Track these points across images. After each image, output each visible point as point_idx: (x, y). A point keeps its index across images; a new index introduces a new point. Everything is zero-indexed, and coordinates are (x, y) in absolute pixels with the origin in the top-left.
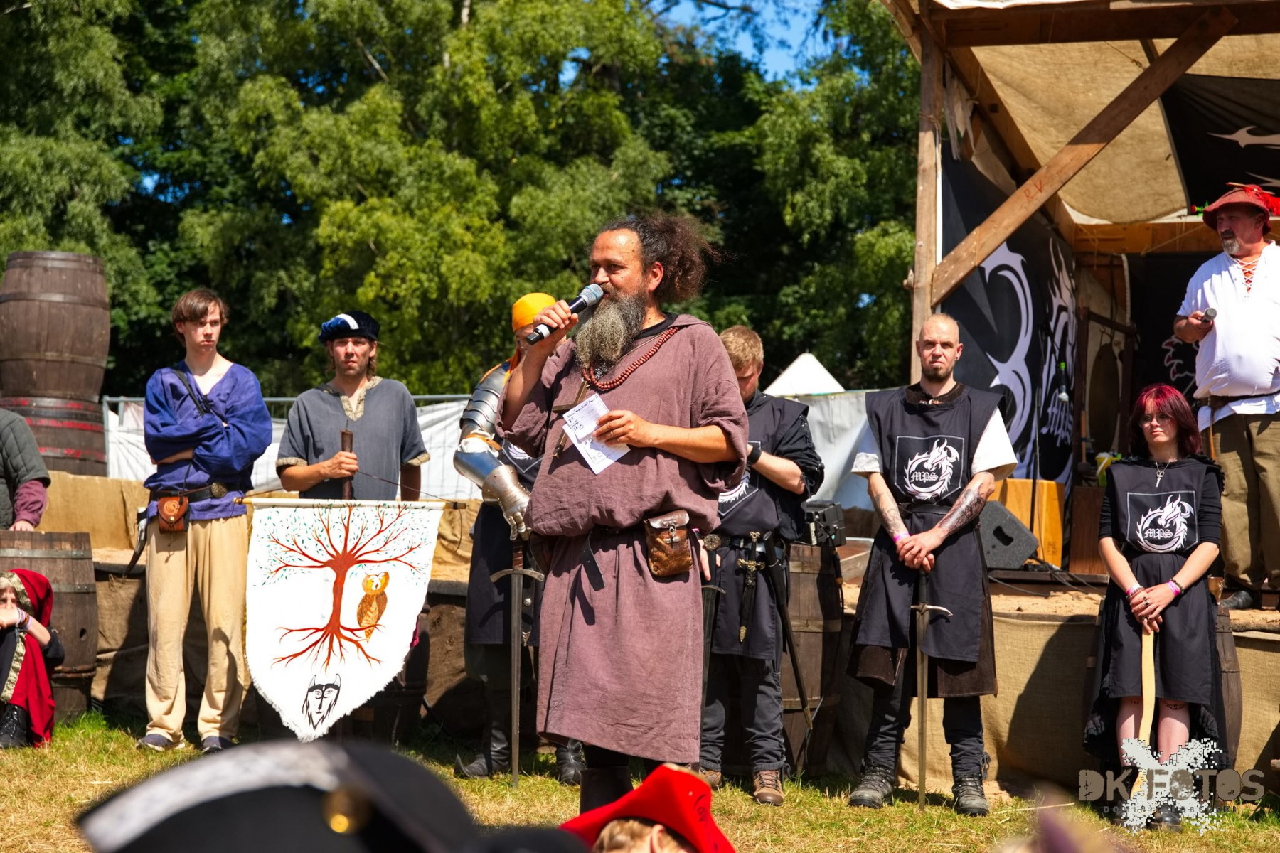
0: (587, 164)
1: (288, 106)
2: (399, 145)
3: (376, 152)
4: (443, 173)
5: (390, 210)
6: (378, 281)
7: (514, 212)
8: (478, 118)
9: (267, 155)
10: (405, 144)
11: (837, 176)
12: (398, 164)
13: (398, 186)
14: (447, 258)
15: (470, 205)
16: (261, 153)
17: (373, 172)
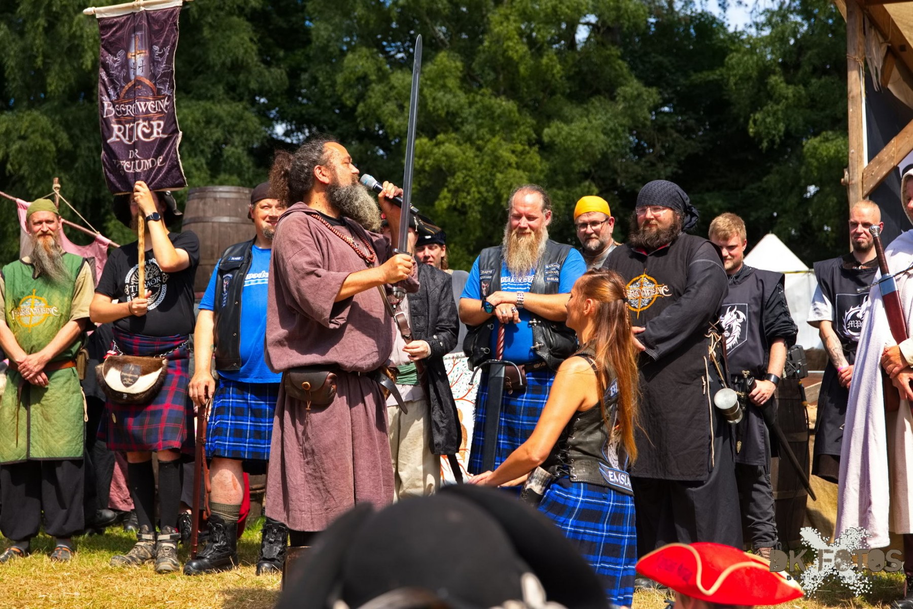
0: (600, 101)
1: (379, 69)
2: (460, 94)
3: (445, 101)
4: (493, 113)
5: (455, 142)
6: (449, 195)
7: (546, 139)
8: (518, 72)
9: (365, 106)
10: (466, 93)
11: (787, 98)
12: (461, 107)
13: (462, 123)
14: (499, 176)
15: (515, 135)
16: (361, 104)
17: (443, 115)
